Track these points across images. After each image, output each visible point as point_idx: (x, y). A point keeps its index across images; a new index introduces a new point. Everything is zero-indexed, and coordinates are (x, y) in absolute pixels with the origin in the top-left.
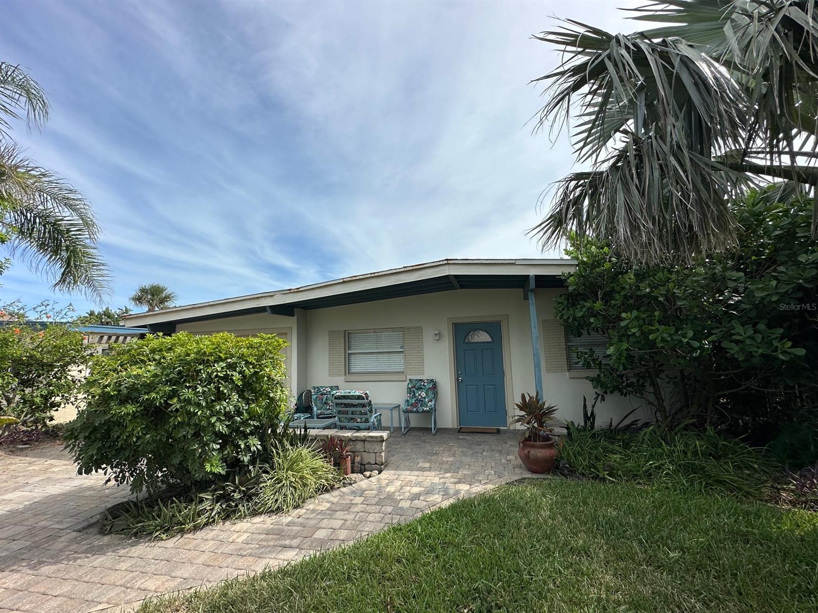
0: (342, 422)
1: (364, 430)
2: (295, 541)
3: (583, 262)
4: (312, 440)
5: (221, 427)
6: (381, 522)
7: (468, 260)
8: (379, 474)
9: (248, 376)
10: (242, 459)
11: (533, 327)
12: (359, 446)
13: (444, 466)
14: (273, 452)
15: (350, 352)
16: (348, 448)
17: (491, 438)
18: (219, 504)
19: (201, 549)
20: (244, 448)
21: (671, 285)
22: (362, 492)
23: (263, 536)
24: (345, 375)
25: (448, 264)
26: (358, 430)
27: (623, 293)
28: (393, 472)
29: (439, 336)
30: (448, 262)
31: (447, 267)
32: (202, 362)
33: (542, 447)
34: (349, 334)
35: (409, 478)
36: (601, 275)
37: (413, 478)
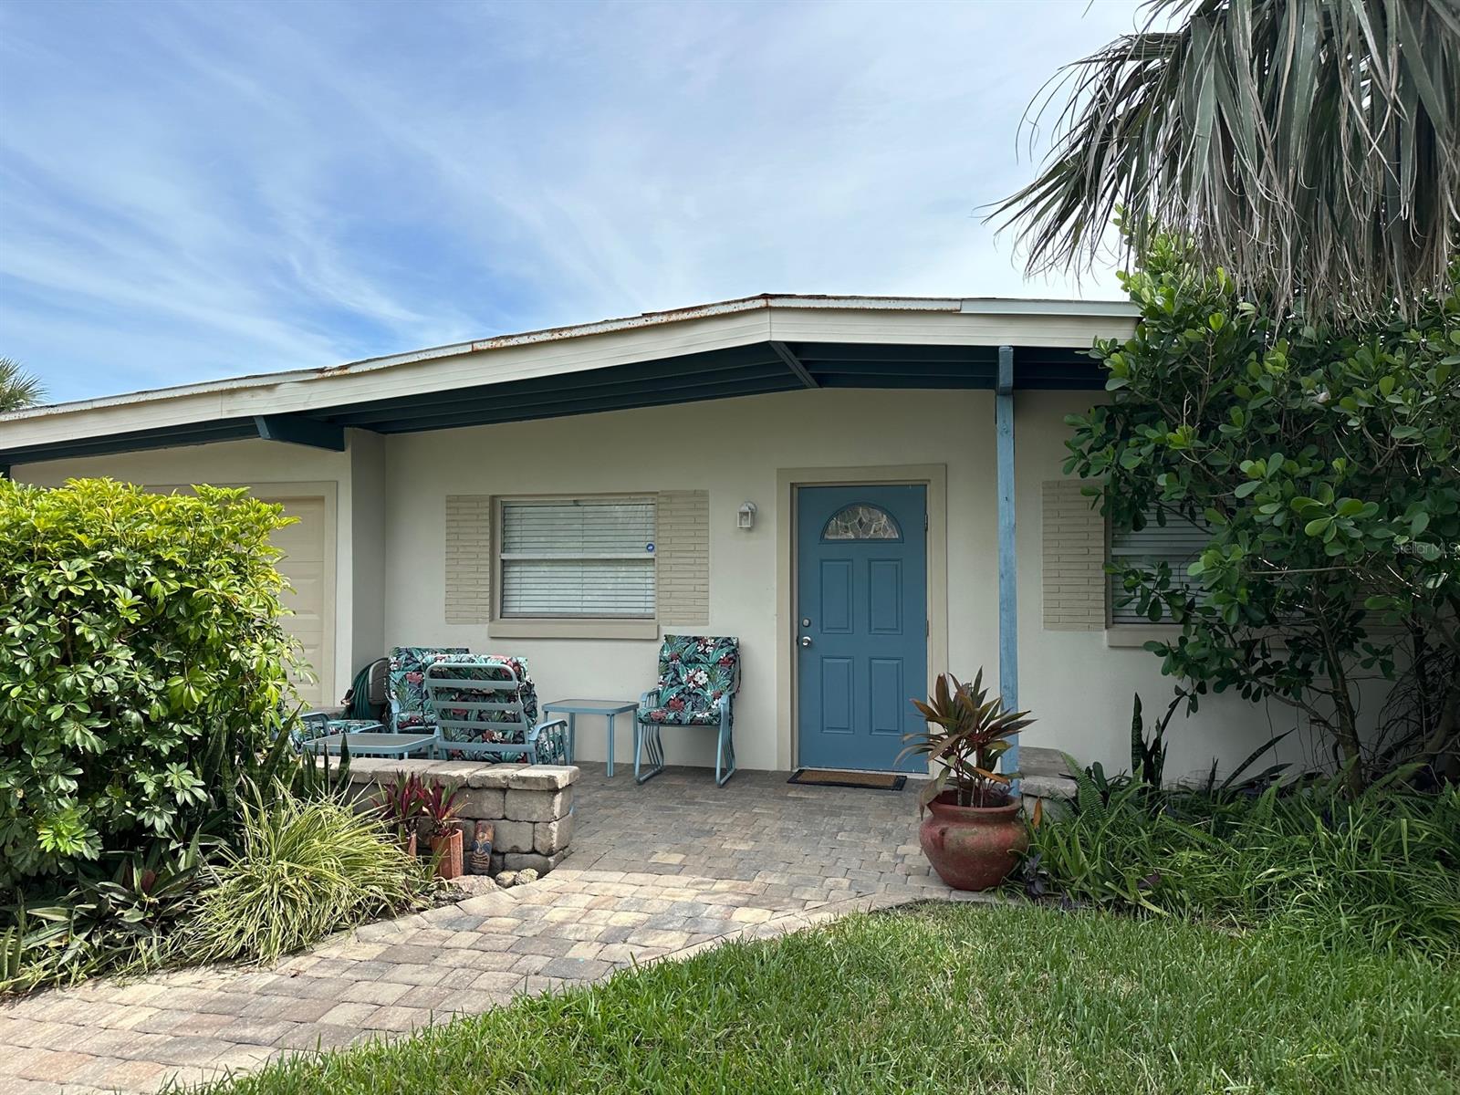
0: (453, 739)
1: (511, 761)
2: (270, 1028)
3: (1153, 311)
4: (358, 786)
5: (78, 735)
6: (507, 991)
7: (824, 297)
8: (539, 877)
9: (161, 600)
10: (148, 823)
11: (1001, 497)
12: (490, 804)
13: (720, 864)
14: (241, 809)
15: (505, 556)
16: (457, 808)
17: (873, 800)
18: (86, 934)
19: (21, 1043)
20: (157, 796)
21: (1386, 383)
22: (477, 923)
23: (187, 1018)
24: (492, 619)
25: (768, 309)
26: (494, 762)
27: (1255, 404)
28: (579, 873)
29: (752, 518)
30: (768, 304)
31: (766, 317)
32: (28, 556)
33: (980, 821)
34: (505, 506)
35: (615, 889)
36: (1197, 349)
37: (627, 891)
